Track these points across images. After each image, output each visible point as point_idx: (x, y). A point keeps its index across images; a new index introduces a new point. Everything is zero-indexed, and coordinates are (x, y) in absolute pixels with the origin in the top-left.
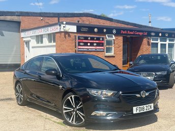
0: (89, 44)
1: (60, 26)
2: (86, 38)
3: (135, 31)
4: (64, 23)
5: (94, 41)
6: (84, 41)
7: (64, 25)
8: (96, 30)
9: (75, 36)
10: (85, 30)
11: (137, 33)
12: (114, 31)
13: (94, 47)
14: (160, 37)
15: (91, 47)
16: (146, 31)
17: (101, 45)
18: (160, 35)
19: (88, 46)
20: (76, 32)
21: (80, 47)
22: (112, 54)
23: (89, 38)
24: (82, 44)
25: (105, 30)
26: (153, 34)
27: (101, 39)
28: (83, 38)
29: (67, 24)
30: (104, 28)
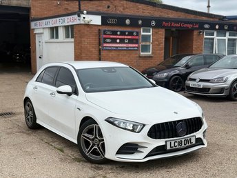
0: (118, 41)
1: (79, 16)
2: (114, 33)
3: (181, 22)
4: (85, 12)
5: (126, 37)
6: (112, 37)
7: (84, 16)
8: (128, 22)
9: (99, 30)
10: (113, 21)
11: (185, 25)
12: (153, 23)
13: (125, 45)
14: (216, 30)
15: (121, 45)
16: (196, 23)
17: (135, 41)
18: (217, 27)
19: (117, 43)
20: (100, 24)
21: (105, 45)
22: (150, 53)
23: (119, 33)
24: (108, 41)
25: (140, 22)
26: (207, 26)
27: (135, 34)
28: (109, 33)
29: (88, 13)
30: (139, 19)
